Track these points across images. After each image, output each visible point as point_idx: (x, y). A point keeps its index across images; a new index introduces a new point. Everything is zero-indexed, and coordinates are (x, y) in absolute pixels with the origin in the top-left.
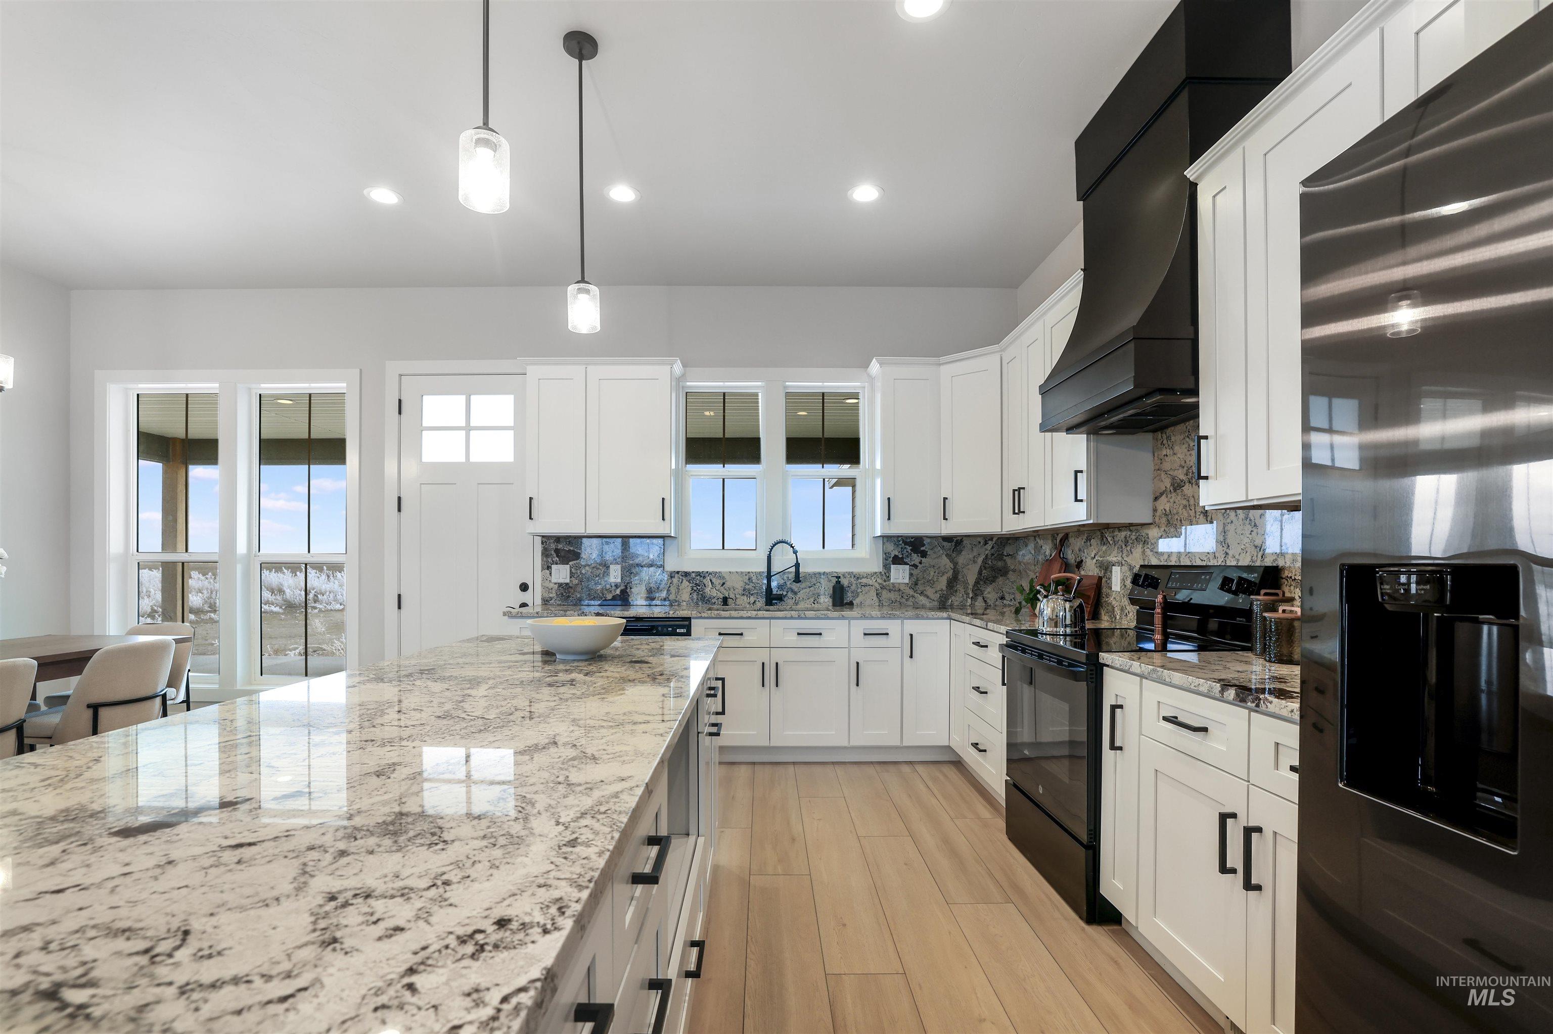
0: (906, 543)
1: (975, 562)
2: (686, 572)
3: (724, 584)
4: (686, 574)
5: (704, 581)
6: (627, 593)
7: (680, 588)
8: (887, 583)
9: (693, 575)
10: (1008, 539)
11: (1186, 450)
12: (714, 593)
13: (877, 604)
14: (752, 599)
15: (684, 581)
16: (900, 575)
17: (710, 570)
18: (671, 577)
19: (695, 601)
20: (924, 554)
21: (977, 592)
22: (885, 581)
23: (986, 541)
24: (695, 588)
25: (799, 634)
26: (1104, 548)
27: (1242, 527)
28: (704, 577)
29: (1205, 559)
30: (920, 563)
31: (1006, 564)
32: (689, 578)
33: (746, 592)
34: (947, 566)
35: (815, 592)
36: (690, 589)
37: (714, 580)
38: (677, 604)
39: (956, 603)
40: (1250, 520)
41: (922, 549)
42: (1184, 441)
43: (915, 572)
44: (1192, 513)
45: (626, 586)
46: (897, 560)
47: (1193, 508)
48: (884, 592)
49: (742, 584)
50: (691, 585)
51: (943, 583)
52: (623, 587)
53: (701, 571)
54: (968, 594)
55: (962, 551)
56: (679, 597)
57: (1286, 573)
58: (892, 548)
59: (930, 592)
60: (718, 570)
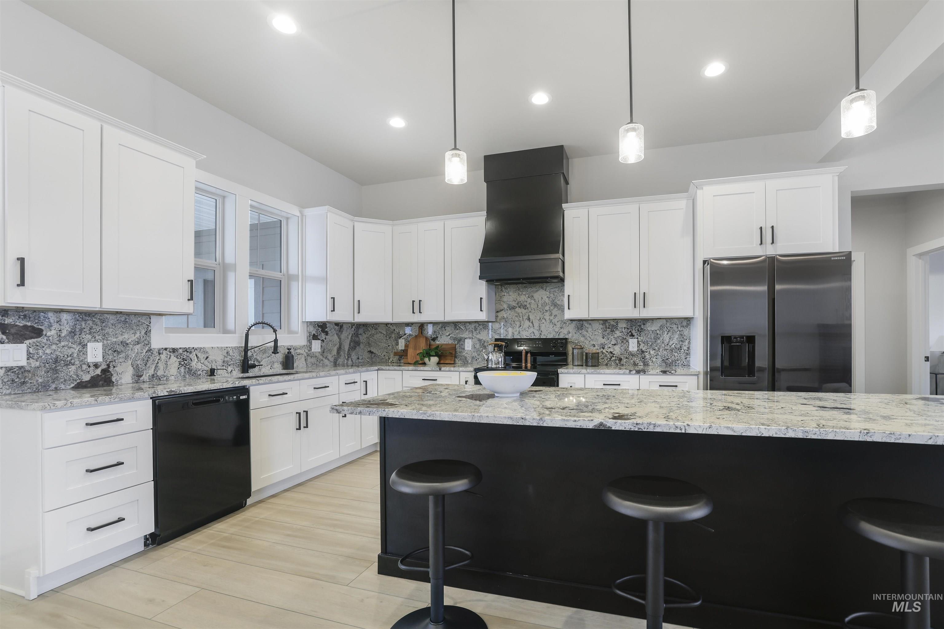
0: (319, 326)
1: (348, 338)
2: (173, 349)
3: (207, 358)
4: (174, 350)
5: (191, 356)
6: (109, 371)
7: (168, 363)
8: (310, 352)
9: (181, 351)
10: (360, 325)
11: (517, 295)
12: (199, 366)
13: (305, 366)
14: (230, 369)
15: (172, 357)
16: (316, 346)
17: (196, 346)
18: (160, 354)
19: (182, 374)
20: (327, 333)
21: (349, 356)
22: (309, 351)
23: (352, 326)
24: (182, 363)
25: (315, 388)
26: (457, 331)
27: (548, 325)
28: (191, 353)
29: (529, 336)
30: (325, 339)
31: (360, 339)
32: (176, 354)
33: (225, 363)
34: (337, 341)
35: (271, 361)
36: (177, 364)
37: (199, 355)
38: (165, 379)
39: (341, 363)
40: (552, 323)
41: (326, 330)
42: (516, 291)
43: (324, 344)
44: (521, 319)
45: (108, 366)
46: (315, 337)
47: (521, 317)
48: (309, 358)
49: (222, 357)
50: (179, 360)
51: (335, 352)
52: (104, 366)
53: (187, 347)
54: (345, 357)
55: (343, 331)
56: (167, 372)
57: (569, 340)
58: (312, 329)
59: (330, 357)
60: (202, 346)
